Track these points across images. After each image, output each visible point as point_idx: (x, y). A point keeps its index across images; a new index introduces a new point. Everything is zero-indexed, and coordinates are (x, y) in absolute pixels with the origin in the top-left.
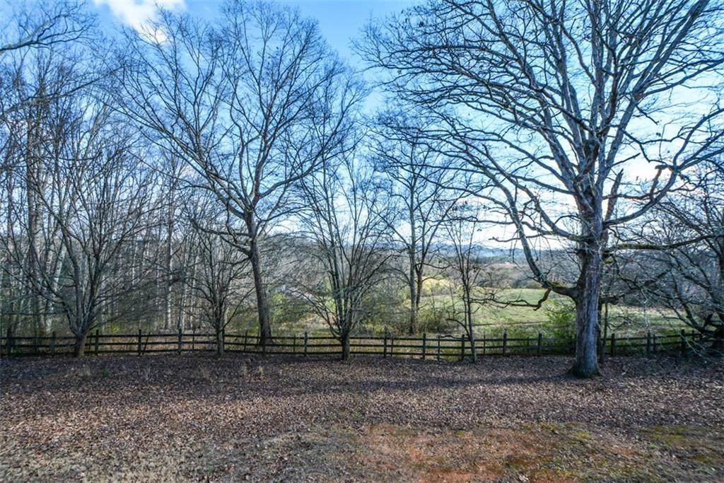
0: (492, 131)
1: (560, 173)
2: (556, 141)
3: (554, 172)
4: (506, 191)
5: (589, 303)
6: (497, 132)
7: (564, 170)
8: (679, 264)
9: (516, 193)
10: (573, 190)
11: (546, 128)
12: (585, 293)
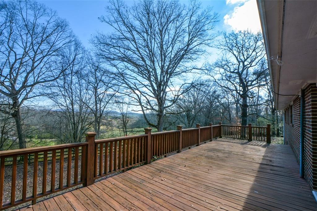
0: (134, 76)
1: (153, 92)
2: (152, 83)
3: (151, 92)
4: (137, 95)
5: (161, 129)
6: (135, 77)
7: (154, 91)
8: (179, 118)
9: (141, 96)
10: (156, 98)
11: (149, 79)
12: (160, 126)
